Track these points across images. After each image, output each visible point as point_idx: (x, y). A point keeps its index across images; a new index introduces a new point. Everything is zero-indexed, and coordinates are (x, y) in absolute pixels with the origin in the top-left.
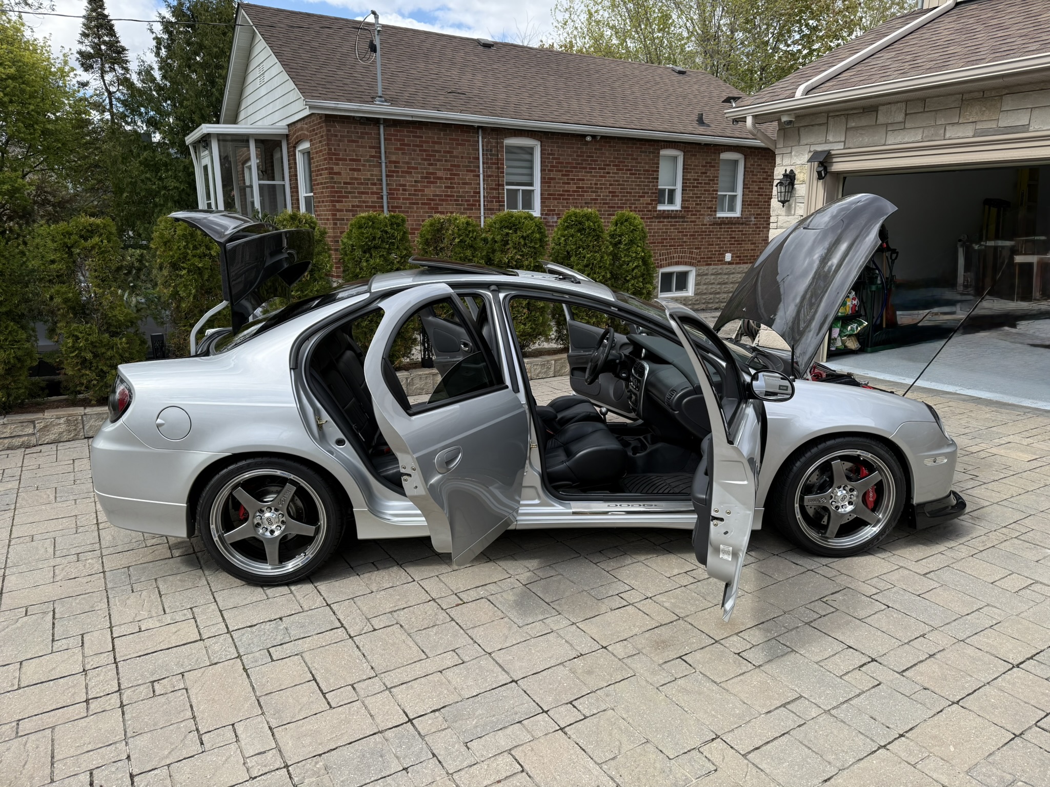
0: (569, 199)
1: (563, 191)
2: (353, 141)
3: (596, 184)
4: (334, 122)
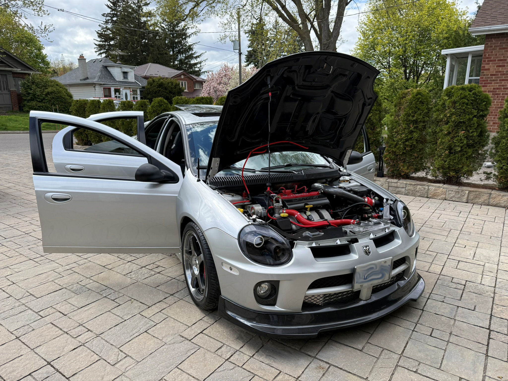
2: (504, 48)
4: (491, 38)
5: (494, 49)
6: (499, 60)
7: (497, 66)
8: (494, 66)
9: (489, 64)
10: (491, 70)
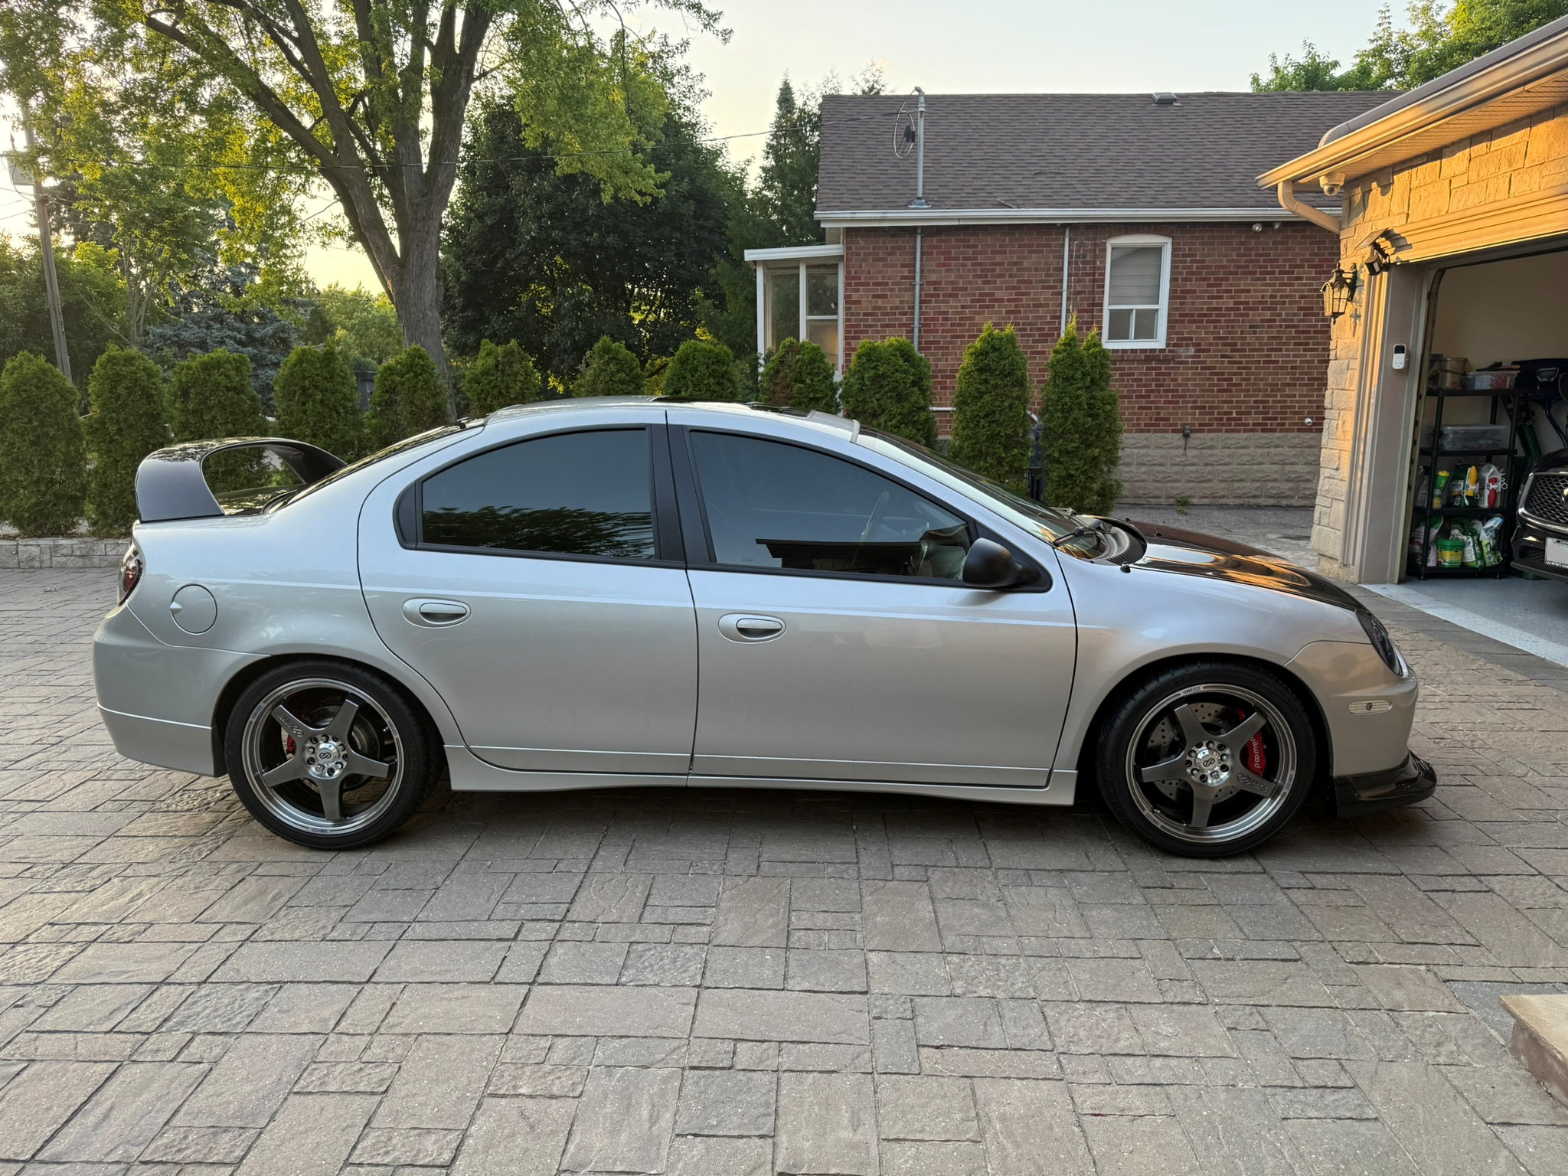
0: (1220, 321)
1: (1208, 309)
2: (880, 260)
3: (1272, 297)
4: (857, 236)
5: (863, 260)
6: (875, 284)
7: (874, 297)
8: (867, 296)
9: (857, 291)
10: (864, 305)
